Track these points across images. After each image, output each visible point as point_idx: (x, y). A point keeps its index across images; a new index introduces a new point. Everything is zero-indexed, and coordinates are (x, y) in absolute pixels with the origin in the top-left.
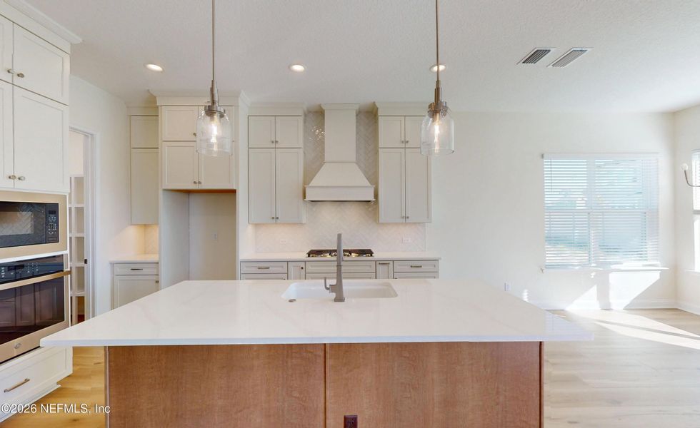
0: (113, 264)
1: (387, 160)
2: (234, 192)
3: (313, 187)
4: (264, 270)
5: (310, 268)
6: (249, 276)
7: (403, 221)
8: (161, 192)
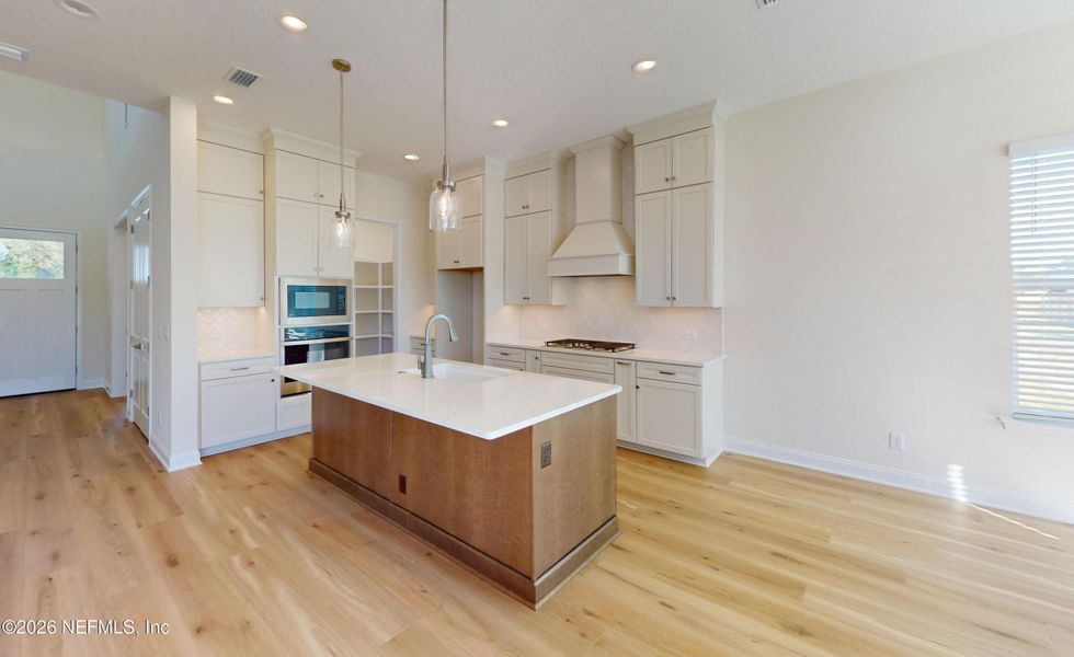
0: (412, 338)
1: (645, 211)
2: (481, 270)
3: (557, 259)
4: (507, 357)
5: (545, 359)
6: (495, 363)
7: (668, 303)
8: (436, 273)
